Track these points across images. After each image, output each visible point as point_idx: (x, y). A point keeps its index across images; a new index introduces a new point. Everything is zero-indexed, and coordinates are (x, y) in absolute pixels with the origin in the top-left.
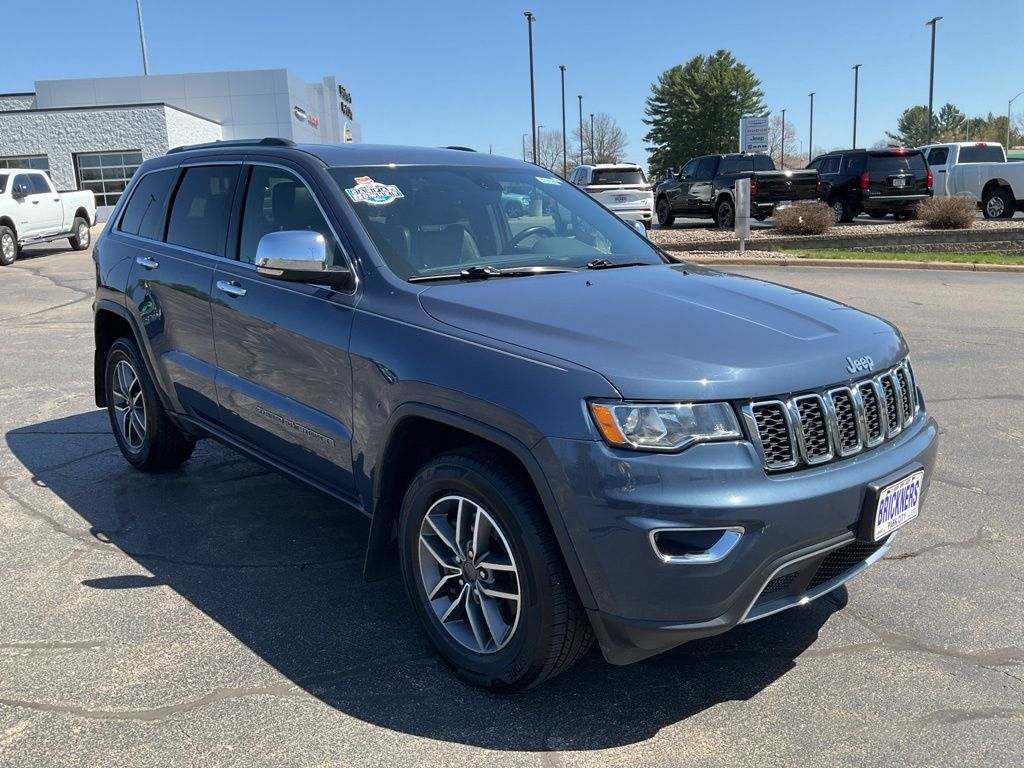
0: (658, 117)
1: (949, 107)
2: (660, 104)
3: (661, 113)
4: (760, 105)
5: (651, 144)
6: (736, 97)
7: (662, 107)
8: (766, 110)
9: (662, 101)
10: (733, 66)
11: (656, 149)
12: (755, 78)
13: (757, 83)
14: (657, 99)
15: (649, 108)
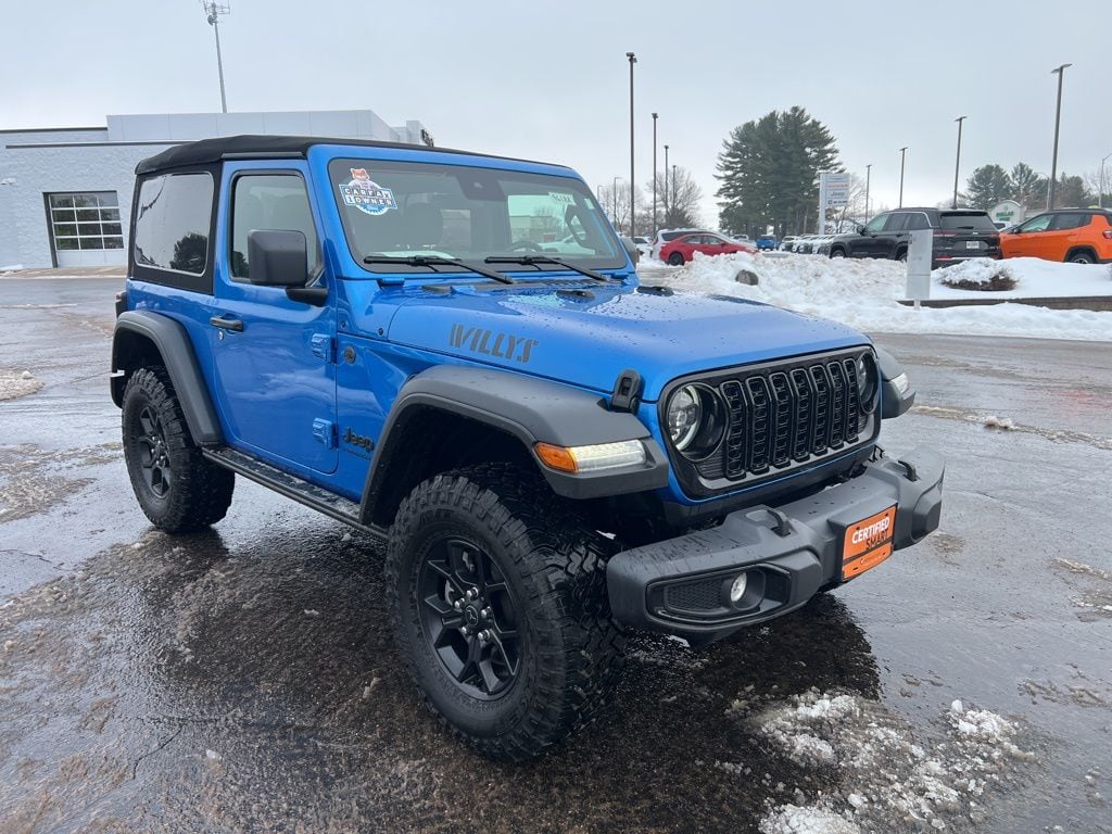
0: (730, 173)
1: (1022, 166)
2: (732, 160)
3: (732, 169)
4: (834, 162)
5: (723, 199)
6: (810, 154)
7: (734, 162)
8: (840, 167)
9: (734, 156)
10: (807, 123)
11: (727, 204)
12: (830, 135)
13: (830, 140)
14: (729, 155)
15: (721, 163)
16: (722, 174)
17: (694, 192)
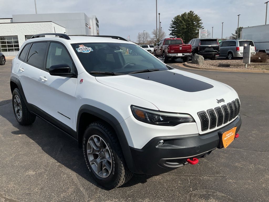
2: (174, 25)
3: (174, 28)
4: (202, 26)
5: (171, 36)
6: (195, 24)
10: (194, 15)
12: (200, 19)
15: (171, 26)
16: (171, 29)
17: (164, 34)
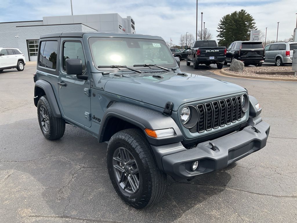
0: (222, 30)
2: (222, 26)
4: (254, 26)
5: (219, 38)
6: (247, 24)
7: (223, 27)
8: (256, 28)
10: (246, 14)
11: (220, 40)
12: (253, 18)
13: (253, 20)
15: (219, 27)
16: (219, 30)
17: (210, 36)
